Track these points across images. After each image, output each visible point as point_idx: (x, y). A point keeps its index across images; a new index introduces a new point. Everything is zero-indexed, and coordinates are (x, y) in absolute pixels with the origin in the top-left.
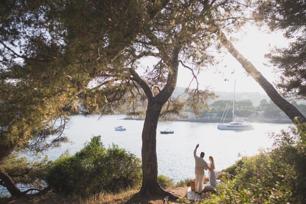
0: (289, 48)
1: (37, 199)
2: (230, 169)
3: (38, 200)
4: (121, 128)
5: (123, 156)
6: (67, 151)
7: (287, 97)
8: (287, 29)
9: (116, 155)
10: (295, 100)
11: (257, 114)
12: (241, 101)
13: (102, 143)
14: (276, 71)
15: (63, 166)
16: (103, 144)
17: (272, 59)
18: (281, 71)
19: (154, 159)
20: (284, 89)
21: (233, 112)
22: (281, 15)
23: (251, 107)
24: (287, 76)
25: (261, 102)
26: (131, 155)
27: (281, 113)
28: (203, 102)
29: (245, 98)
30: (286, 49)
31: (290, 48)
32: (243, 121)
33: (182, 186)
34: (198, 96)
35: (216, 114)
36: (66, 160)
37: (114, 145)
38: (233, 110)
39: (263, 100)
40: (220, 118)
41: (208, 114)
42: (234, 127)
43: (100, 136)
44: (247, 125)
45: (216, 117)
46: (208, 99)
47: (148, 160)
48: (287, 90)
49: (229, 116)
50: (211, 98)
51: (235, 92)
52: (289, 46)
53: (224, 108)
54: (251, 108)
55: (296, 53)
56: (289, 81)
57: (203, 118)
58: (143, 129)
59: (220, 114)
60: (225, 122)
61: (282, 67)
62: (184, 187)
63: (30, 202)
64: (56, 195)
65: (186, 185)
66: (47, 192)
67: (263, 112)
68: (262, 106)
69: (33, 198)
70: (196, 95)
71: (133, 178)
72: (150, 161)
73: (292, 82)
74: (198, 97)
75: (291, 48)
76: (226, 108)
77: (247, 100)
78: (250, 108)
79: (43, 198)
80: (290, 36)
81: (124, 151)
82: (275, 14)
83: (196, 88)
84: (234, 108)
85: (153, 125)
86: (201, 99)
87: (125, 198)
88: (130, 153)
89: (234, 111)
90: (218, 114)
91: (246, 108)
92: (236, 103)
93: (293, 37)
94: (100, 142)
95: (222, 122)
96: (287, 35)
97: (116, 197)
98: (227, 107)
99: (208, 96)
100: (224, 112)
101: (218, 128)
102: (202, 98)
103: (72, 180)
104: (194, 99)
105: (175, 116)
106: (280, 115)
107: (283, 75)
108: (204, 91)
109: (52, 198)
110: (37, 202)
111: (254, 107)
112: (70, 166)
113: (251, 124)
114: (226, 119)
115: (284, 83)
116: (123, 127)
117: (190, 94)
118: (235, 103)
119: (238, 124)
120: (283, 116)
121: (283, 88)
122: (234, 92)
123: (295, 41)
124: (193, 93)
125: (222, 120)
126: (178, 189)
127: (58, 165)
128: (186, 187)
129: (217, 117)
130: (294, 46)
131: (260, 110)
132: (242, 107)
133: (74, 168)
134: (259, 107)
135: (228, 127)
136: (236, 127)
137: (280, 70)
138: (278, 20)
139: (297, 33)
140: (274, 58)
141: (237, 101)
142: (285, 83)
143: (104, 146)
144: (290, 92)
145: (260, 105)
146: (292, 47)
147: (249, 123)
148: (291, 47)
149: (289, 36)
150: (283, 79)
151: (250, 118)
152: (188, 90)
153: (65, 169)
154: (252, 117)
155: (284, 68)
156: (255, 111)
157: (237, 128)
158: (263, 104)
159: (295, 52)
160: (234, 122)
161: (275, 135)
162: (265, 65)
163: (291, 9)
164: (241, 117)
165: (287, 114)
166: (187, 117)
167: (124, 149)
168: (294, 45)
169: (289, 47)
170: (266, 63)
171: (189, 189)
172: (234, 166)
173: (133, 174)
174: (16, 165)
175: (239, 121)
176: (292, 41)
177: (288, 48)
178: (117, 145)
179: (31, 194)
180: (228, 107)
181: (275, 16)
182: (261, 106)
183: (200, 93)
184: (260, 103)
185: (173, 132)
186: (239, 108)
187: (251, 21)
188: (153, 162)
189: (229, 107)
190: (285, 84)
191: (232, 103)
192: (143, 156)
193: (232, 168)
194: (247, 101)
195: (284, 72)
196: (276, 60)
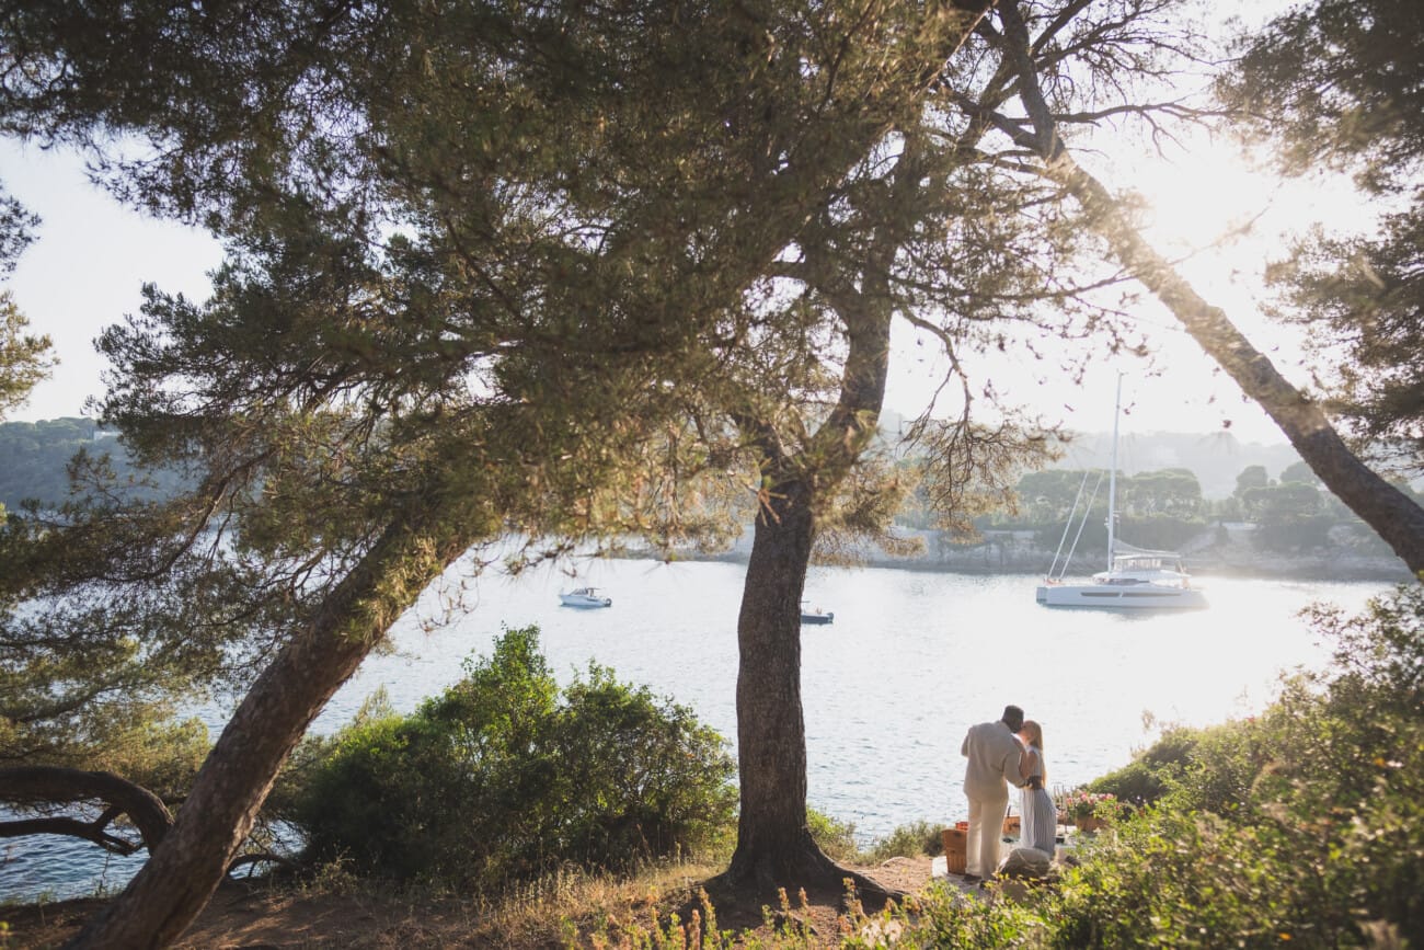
0: (1381, 238)
1: (282, 900)
2: (1114, 782)
3: (284, 904)
4: (588, 596)
5: (645, 716)
6: (381, 695)
7: (1372, 458)
8: (1373, 152)
9: (611, 715)
10: (1407, 474)
11: (1222, 537)
12: (1147, 474)
13: (543, 659)
14: (1321, 340)
15: (378, 759)
16: (548, 666)
17: (1302, 286)
18: (1345, 341)
19: (790, 727)
20: (1356, 424)
21: (1110, 526)
22: (1342, 92)
23: (1192, 503)
24: (1372, 366)
25: (1242, 479)
26: (679, 712)
27: (1337, 534)
28: (992, 479)
29: (1164, 460)
30: (1367, 244)
31: (1383, 238)
32: (1158, 570)
33: (901, 853)
34: (969, 451)
35: (1029, 534)
36: (385, 730)
37: (595, 671)
38: (1112, 515)
39: (1248, 469)
40: (1049, 552)
41: (992, 533)
42: (1116, 595)
43: (533, 630)
44: (1177, 586)
45: (1028, 550)
46: (1013, 465)
47: (768, 731)
48: (1368, 426)
49: (1090, 545)
50: (1029, 460)
51: (1116, 433)
52: (1380, 228)
53: (1066, 506)
54: (1195, 510)
55: (1413, 259)
56: (1379, 385)
57: (967, 554)
58: (745, 596)
59: (1050, 535)
60: (1074, 571)
61: (1346, 326)
62: (911, 857)
63: (252, 910)
64: (359, 884)
65: (920, 849)
66: (322, 867)
67: (1250, 526)
68: (1246, 499)
69: (264, 895)
70: (959, 449)
71: (687, 814)
72: (777, 736)
73: (1391, 389)
74: (970, 459)
75: (1390, 238)
76: (1078, 505)
77: (1177, 471)
78: (1186, 507)
79: (306, 896)
80: (1387, 184)
81: (643, 697)
82: (1318, 90)
83: (958, 416)
84: (1116, 507)
85: (786, 578)
86: (983, 466)
87: (669, 897)
88: (674, 703)
89: (1115, 519)
90: (1039, 532)
91: (1170, 507)
92: (1122, 482)
93: (1400, 189)
94: (534, 654)
95: (1056, 573)
96: (1372, 182)
97: (626, 891)
98: (1083, 503)
99: (1014, 455)
100: (1065, 524)
101: (1041, 601)
102: (987, 460)
103: (420, 820)
104: (949, 464)
105: (861, 542)
106: (1332, 541)
107: (1351, 359)
108: (995, 430)
109: (343, 893)
110: (283, 910)
111: (1209, 505)
112: (405, 761)
113: (1195, 582)
114: (1077, 560)
115: (1354, 396)
116: (597, 594)
117: (935, 442)
118: (1118, 483)
119: (1134, 581)
120: (1343, 543)
121: (1352, 420)
122: (1111, 430)
123: (1407, 210)
124: (946, 441)
125: (1060, 564)
126: (887, 866)
127: (354, 756)
128: (923, 858)
129: (1032, 547)
130: (1404, 229)
131: (1237, 519)
132: (1151, 502)
133: (423, 768)
134: (1231, 503)
135: (1084, 594)
136: (1126, 595)
137: (1339, 335)
138: (1332, 113)
139: (1415, 170)
140: (1308, 281)
141: (1129, 475)
142: (1362, 393)
143: (551, 671)
144: (1381, 436)
145: (1238, 493)
146: (1397, 235)
147: (1185, 580)
148: (1389, 235)
149: (1383, 187)
150: (1350, 377)
151: (1187, 556)
152: (924, 426)
153: (387, 770)
154: (1199, 552)
155: (1359, 330)
156: (1211, 520)
157: (1127, 601)
158: (1248, 489)
159: (1408, 253)
160: (1113, 573)
161: (1344, 619)
162: (1271, 313)
163: (1390, 68)
164: (1147, 547)
165: (1384, 534)
166: (916, 548)
167: (645, 688)
168: (1403, 223)
169: (1381, 233)
170: (1272, 304)
171: (940, 865)
172: (1131, 769)
173: (686, 799)
174: (169, 753)
175: (1136, 568)
176: (1395, 206)
177: (1376, 238)
178: (608, 669)
179: (249, 879)
180: (1083, 501)
181: (1320, 95)
182: (1240, 500)
183: (979, 439)
184: (1234, 486)
185: (831, 616)
186: (1138, 506)
187: (1212, 120)
188: (786, 742)
189: (1092, 501)
190: (1361, 400)
191: (1106, 484)
192: (744, 714)
193: (1122, 777)
194: (1175, 476)
195: (1357, 346)
196: (1321, 291)
